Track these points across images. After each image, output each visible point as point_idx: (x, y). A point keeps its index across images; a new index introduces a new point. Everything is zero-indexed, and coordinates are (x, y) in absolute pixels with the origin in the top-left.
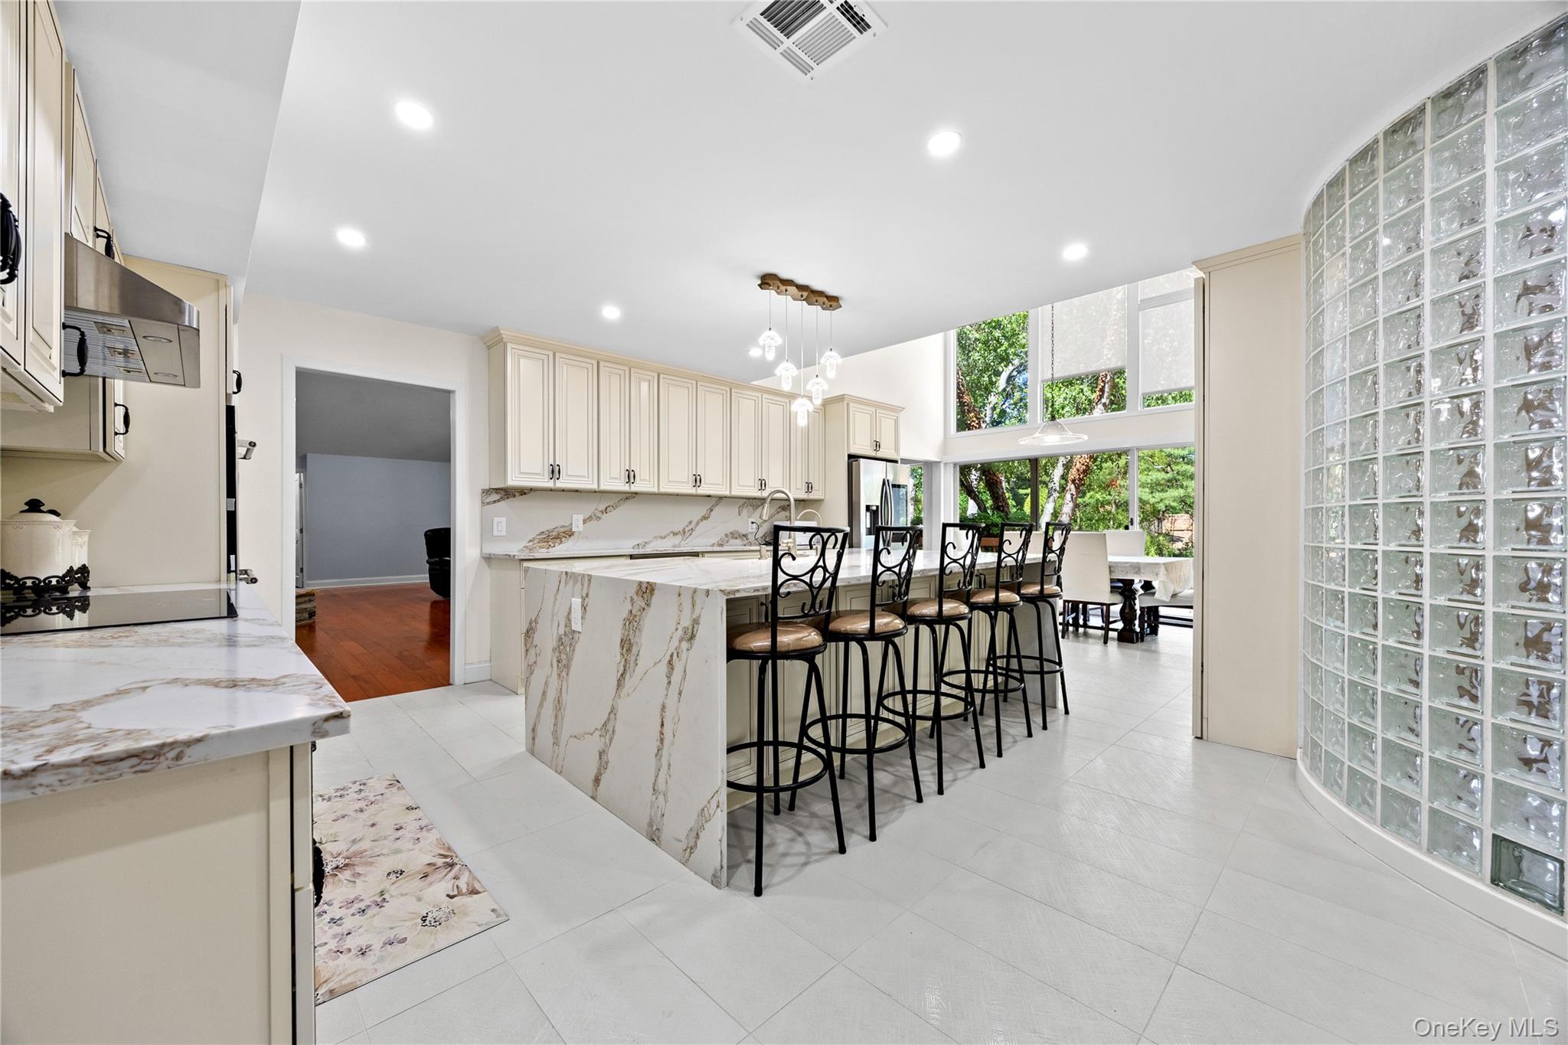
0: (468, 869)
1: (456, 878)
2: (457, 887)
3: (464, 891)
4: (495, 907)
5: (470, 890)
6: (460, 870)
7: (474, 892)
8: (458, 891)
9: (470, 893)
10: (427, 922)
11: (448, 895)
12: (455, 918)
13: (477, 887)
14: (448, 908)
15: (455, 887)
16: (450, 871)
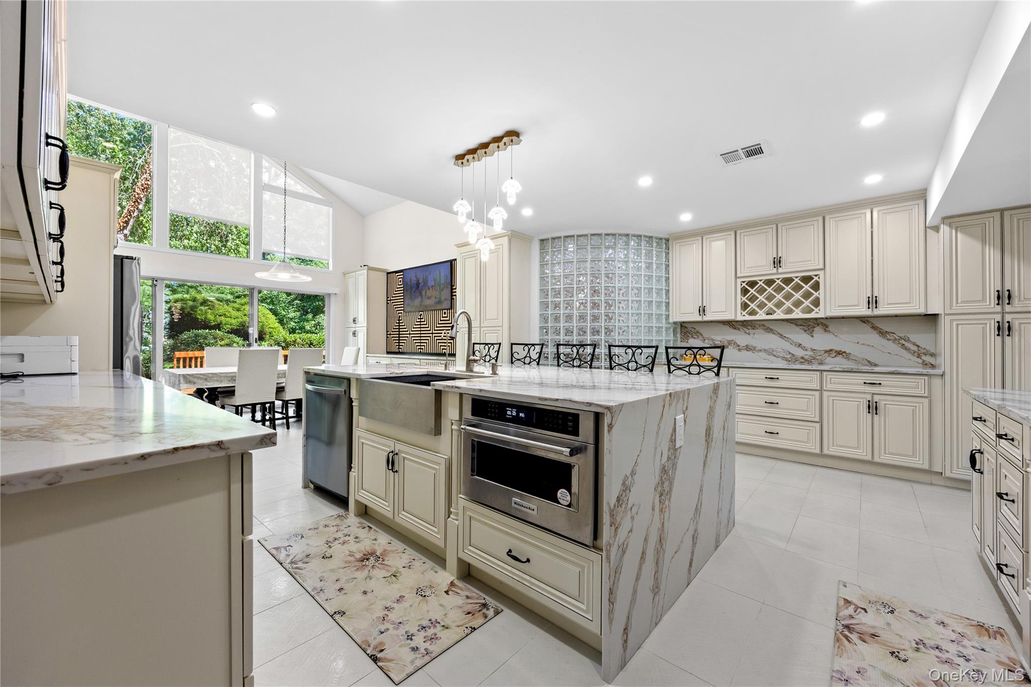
0: (837, 616)
1: (851, 617)
2: (855, 612)
3: (853, 607)
4: (841, 587)
5: (849, 604)
6: (844, 619)
7: (847, 602)
8: (857, 609)
9: (851, 603)
10: (891, 609)
11: (866, 612)
12: (872, 599)
13: (842, 602)
14: (871, 606)
15: (857, 613)
16: (851, 624)
